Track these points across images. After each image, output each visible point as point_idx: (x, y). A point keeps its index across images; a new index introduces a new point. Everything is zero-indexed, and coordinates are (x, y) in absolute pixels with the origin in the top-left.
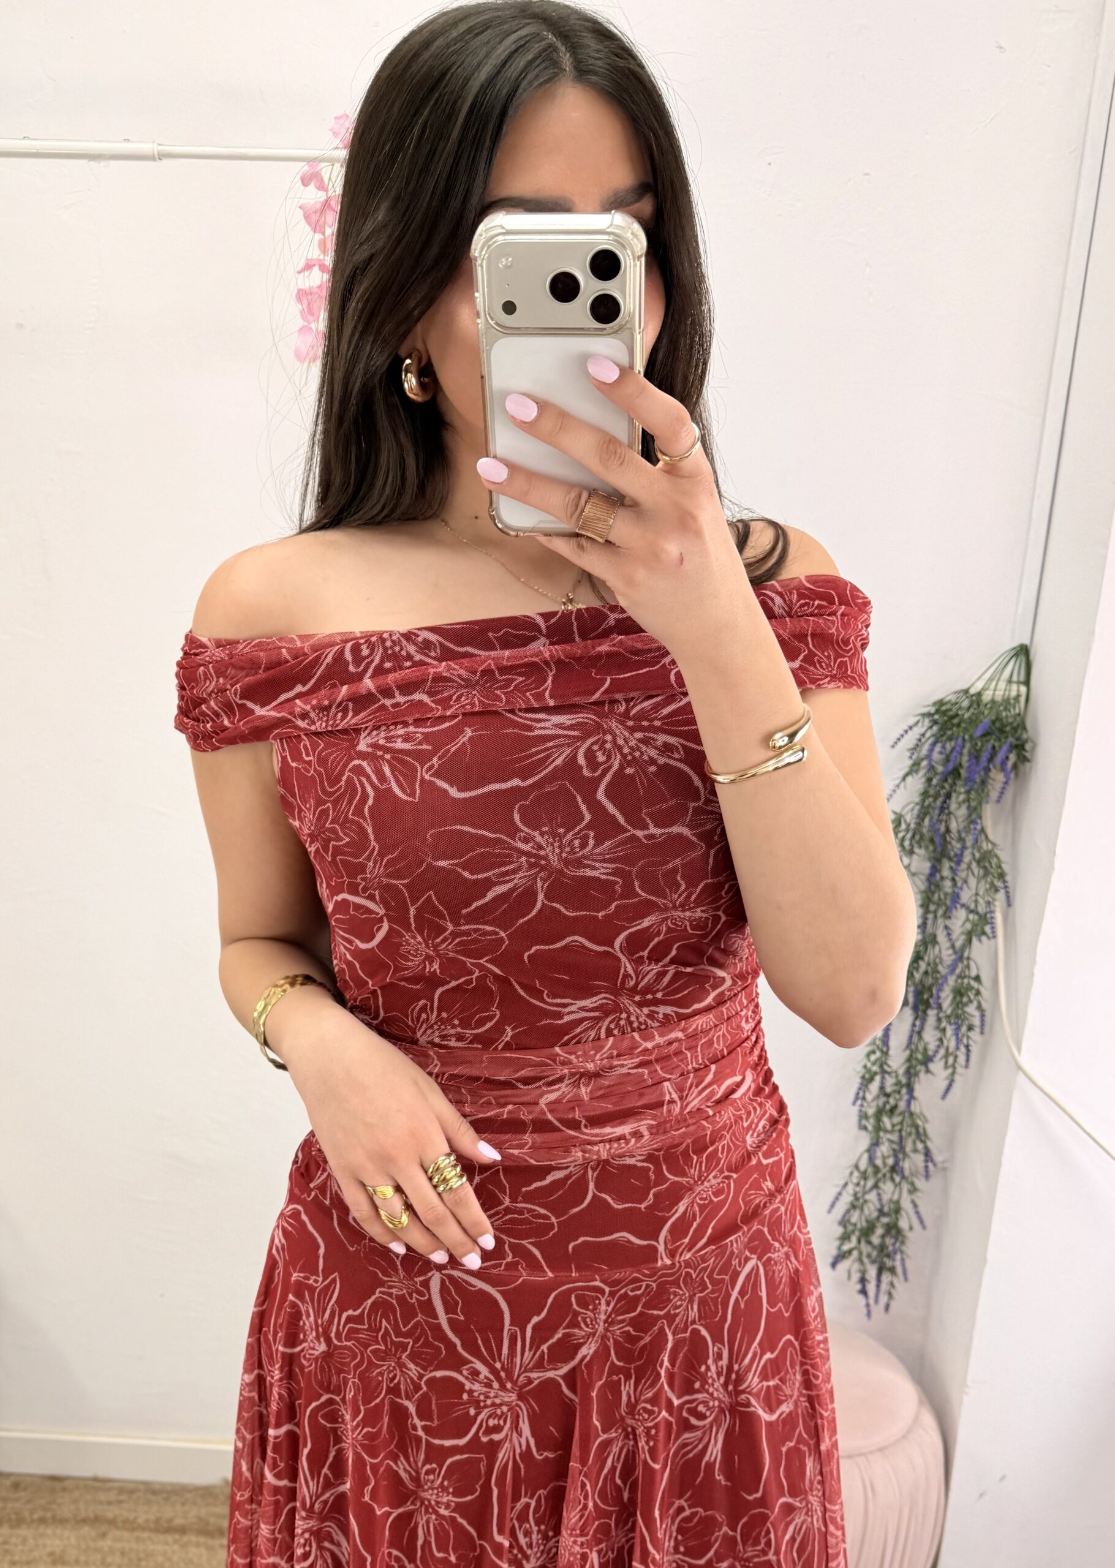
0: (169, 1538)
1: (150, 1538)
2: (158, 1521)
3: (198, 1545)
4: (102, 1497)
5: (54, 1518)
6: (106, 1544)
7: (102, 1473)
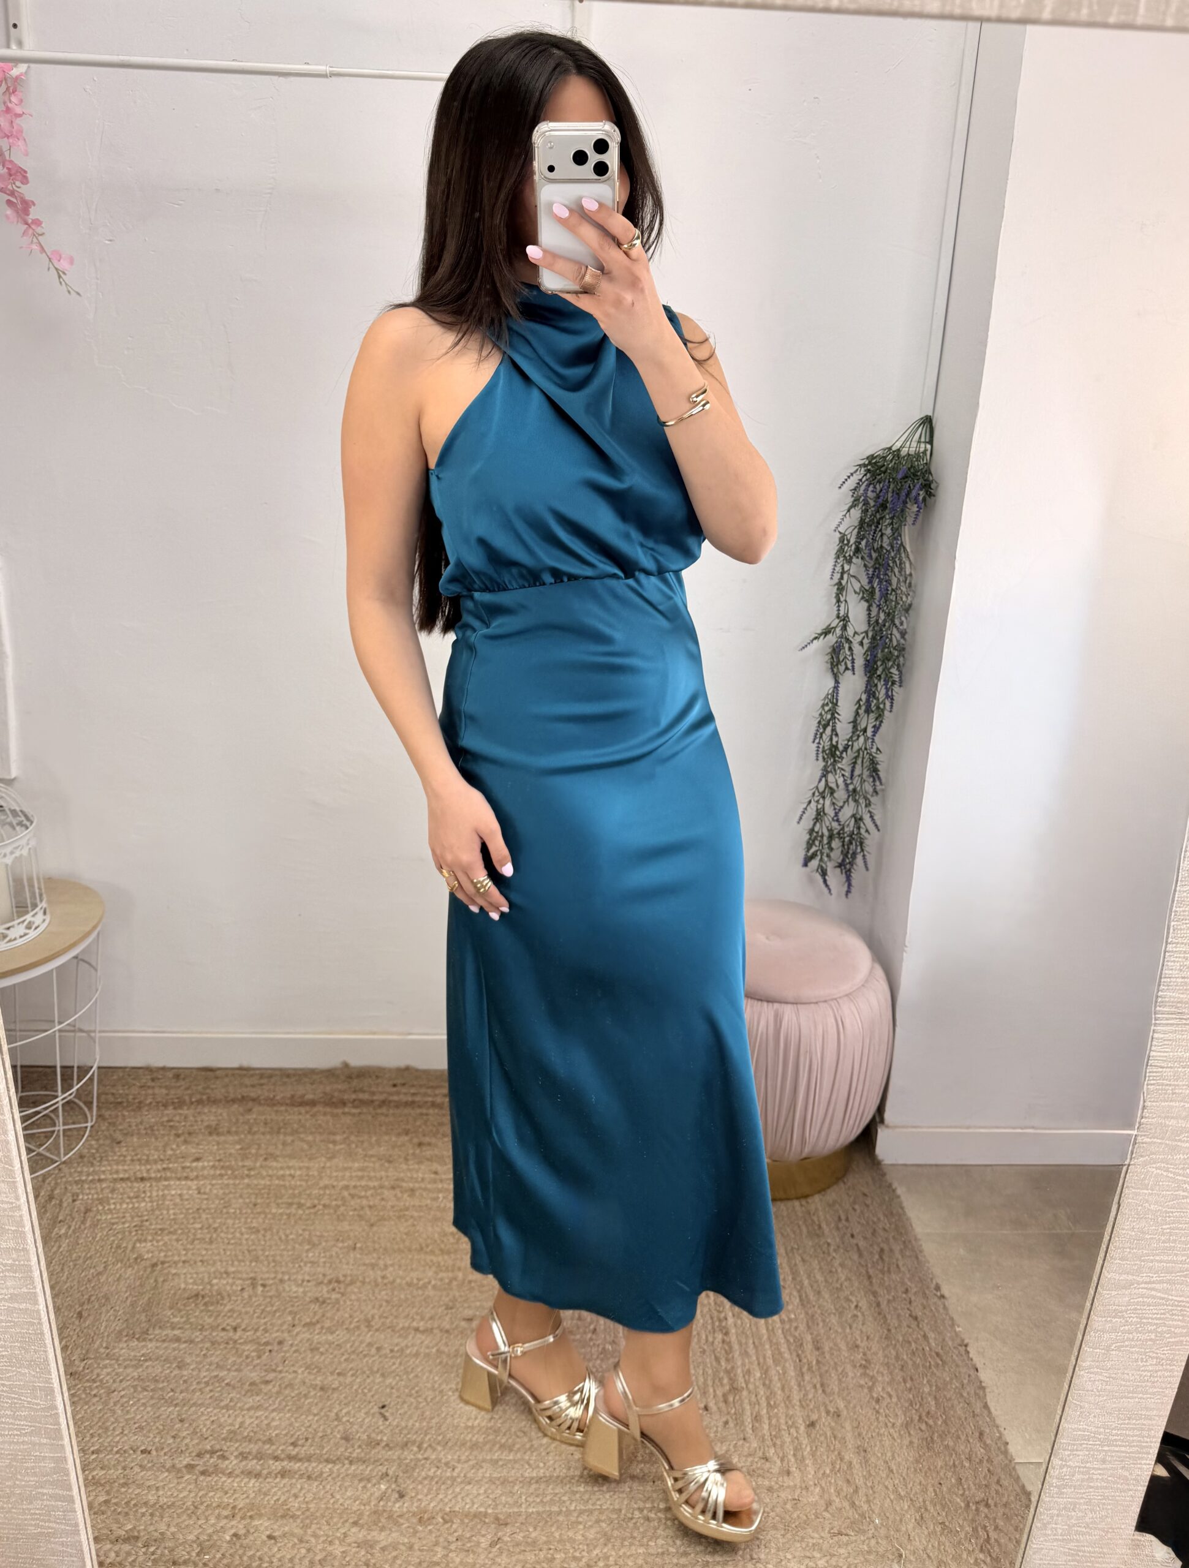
0: (303, 1110)
1: (286, 1111)
2: (293, 1096)
3: (325, 1114)
4: (247, 1081)
5: (209, 1098)
6: (251, 1117)
7: (245, 1064)
